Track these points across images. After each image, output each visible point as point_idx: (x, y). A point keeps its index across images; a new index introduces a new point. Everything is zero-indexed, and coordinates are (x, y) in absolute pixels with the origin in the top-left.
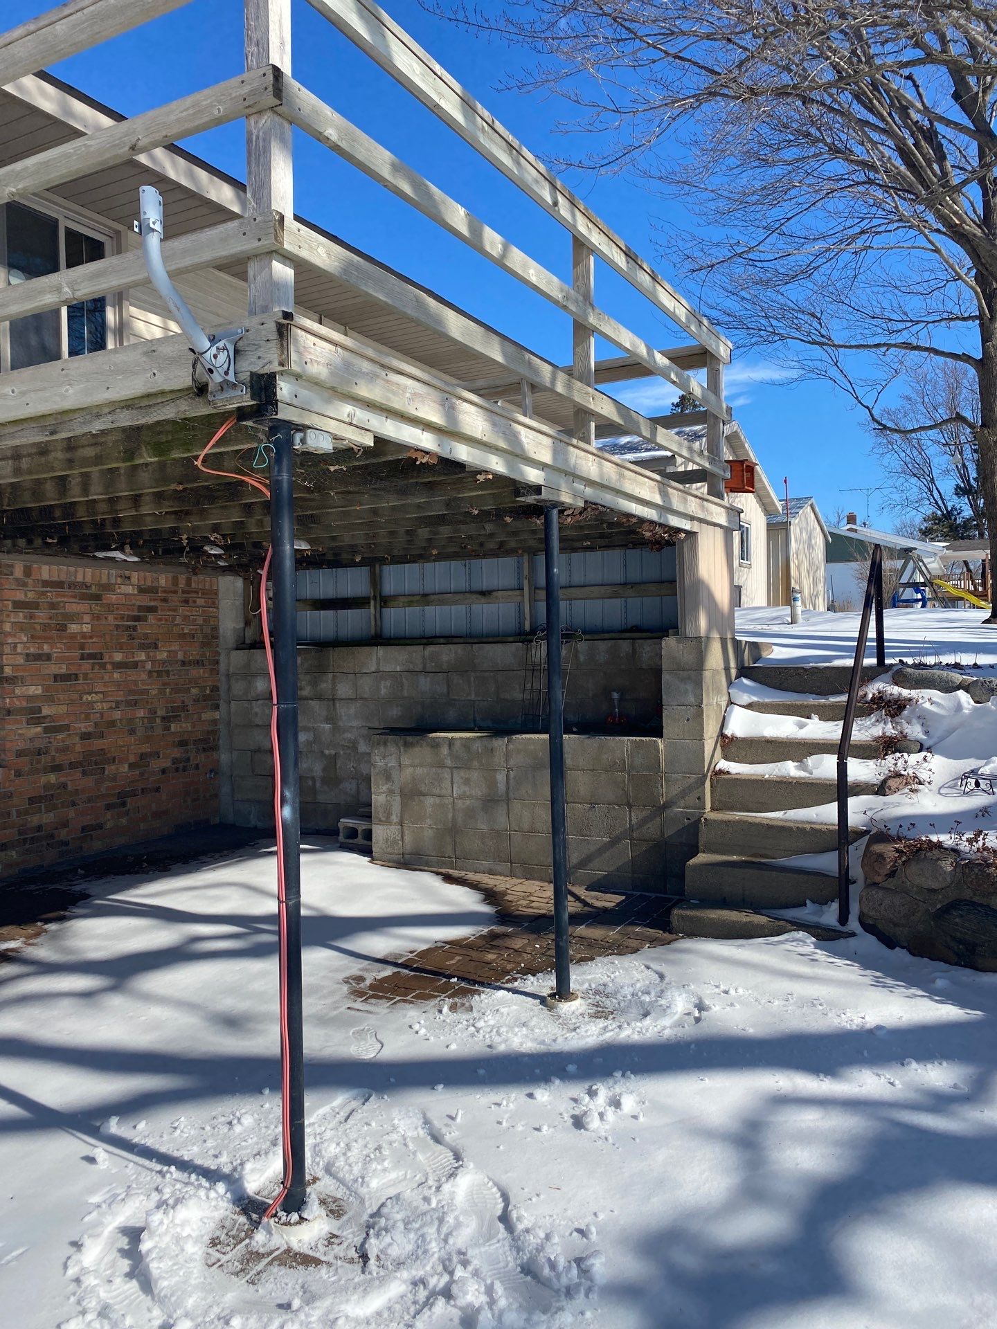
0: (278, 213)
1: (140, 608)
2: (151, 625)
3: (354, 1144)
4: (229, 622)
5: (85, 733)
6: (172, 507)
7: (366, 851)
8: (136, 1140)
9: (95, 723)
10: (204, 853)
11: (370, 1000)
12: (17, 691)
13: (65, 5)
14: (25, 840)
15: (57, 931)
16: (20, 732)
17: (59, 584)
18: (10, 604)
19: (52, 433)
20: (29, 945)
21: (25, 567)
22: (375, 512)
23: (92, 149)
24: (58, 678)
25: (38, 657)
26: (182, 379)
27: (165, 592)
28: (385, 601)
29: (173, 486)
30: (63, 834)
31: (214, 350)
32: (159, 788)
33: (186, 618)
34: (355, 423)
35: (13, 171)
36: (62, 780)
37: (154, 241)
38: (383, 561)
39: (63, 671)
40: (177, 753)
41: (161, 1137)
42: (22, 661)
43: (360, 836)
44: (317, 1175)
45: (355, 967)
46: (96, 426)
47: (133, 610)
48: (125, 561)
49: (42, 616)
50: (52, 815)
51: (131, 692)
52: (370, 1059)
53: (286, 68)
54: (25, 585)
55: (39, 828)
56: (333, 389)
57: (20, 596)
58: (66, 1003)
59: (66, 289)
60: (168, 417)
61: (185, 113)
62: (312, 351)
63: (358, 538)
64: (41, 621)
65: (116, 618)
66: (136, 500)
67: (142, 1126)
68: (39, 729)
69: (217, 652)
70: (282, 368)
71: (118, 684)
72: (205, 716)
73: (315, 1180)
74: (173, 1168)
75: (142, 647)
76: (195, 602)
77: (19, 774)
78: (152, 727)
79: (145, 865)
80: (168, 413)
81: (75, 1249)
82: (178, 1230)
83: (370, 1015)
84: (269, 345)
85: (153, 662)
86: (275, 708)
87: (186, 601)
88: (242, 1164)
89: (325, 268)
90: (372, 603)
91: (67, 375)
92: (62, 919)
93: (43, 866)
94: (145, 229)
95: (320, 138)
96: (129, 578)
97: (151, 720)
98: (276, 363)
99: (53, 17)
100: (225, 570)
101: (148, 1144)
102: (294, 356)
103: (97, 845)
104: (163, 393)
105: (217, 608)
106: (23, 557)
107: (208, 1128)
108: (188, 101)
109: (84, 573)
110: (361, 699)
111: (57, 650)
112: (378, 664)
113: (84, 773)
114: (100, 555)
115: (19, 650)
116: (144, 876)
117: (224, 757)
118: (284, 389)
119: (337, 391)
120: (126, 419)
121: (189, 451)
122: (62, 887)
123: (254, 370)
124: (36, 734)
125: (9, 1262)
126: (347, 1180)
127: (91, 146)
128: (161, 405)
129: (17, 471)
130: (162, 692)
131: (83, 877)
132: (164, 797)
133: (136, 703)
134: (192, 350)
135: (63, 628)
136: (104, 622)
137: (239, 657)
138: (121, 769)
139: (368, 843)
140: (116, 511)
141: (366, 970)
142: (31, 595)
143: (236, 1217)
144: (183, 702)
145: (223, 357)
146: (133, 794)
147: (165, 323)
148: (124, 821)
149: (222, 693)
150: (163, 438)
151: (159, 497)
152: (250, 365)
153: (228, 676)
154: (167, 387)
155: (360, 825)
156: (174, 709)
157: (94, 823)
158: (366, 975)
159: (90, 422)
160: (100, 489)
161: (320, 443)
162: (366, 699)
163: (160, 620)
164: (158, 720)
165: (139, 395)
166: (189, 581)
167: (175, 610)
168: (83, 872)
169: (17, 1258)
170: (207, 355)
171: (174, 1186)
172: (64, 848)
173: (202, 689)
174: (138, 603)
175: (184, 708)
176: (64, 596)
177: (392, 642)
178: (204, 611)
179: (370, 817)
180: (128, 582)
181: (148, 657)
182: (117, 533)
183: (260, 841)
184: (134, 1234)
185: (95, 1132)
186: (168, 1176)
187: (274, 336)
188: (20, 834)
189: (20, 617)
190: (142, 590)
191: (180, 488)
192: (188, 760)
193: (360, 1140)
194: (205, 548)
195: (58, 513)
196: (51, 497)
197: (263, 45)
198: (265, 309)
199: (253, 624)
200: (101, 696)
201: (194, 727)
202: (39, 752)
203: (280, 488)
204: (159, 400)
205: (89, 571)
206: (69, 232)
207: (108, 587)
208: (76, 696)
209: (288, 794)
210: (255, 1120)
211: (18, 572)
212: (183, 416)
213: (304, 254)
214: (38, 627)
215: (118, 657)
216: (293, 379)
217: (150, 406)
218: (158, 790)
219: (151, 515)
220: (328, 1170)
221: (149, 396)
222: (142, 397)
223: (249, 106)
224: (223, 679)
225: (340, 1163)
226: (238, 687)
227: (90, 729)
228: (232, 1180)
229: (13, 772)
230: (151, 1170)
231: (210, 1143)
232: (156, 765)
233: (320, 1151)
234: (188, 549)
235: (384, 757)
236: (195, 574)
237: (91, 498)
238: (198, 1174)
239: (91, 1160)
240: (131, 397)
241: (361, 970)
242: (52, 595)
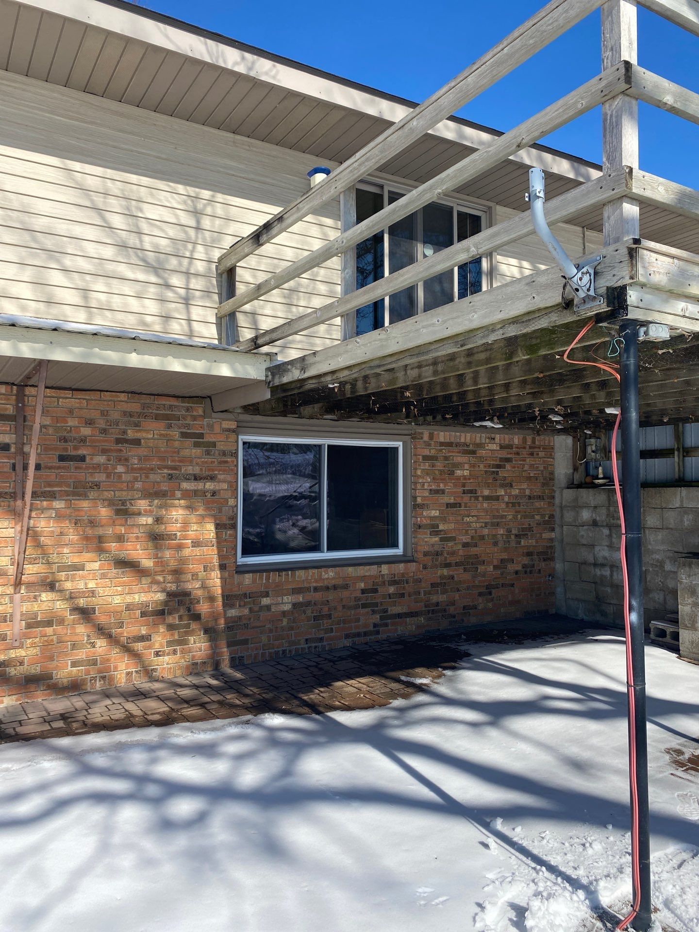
0: (628, 167)
1: (501, 459)
2: (507, 472)
3: (688, 889)
4: (562, 467)
5: (465, 543)
6: (532, 389)
7: (674, 648)
8: (515, 839)
9: (472, 537)
10: (547, 634)
11: (690, 771)
12: (424, 513)
13: (474, 63)
14: (429, 611)
15: (451, 676)
16: (426, 540)
17: (450, 444)
18: (421, 457)
19: (462, 346)
20: (435, 683)
21: (430, 433)
22: (688, 383)
23: (490, 154)
24: (449, 506)
25: (437, 492)
26: (555, 297)
27: (517, 448)
28: (687, 452)
29: (536, 375)
30: (452, 610)
31: (580, 275)
32: (514, 584)
33: (531, 466)
34: (687, 315)
35: (440, 179)
36: (451, 573)
37: (539, 205)
38: (686, 420)
39: (452, 501)
40: (526, 560)
41: (533, 842)
42: (427, 494)
43: (668, 637)
44: (658, 907)
45: (675, 742)
46: (491, 339)
47: (496, 461)
48: (493, 427)
49: (439, 465)
50: (445, 596)
51: (494, 517)
52: (695, 821)
53: (634, 60)
54: (429, 445)
55: (437, 604)
56: (670, 292)
57: (426, 452)
58: (461, 727)
59: (473, 249)
60: (543, 326)
61: (556, 113)
62: (655, 265)
63: (669, 404)
64: (439, 468)
65: (485, 467)
66: (507, 387)
67: (519, 829)
68: (437, 539)
69: (553, 490)
70: (631, 281)
71: (486, 510)
72: (545, 536)
73: (656, 910)
74: (544, 869)
75: (502, 486)
76: (538, 454)
77: (425, 567)
78: (509, 542)
79: (506, 638)
80: (543, 323)
81: (480, 909)
82: (552, 917)
83: (691, 784)
84: (622, 265)
85: (510, 496)
86: (624, 537)
87: (532, 454)
88: (596, 880)
89: (664, 201)
90: (676, 453)
91: (473, 306)
92: (453, 668)
93: (439, 630)
94: (534, 197)
95: (660, 105)
96: (494, 439)
97: (508, 536)
98: (627, 278)
99: (466, 73)
100: (559, 431)
101: (524, 845)
102: (641, 271)
103: (473, 620)
104: (539, 310)
105: (553, 459)
106: (429, 427)
107: (567, 844)
108: (560, 102)
109: (465, 436)
110: (667, 528)
111: (449, 487)
112: (682, 502)
113: (465, 570)
114: (477, 424)
115: (426, 487)
116: (505, 646)
117: (559, 566)
118: (632, 296)
119: (673, 293)
120: (512, 331)
121: (552, 349)
122: (453, 646)
123: (609, 285)
124: (436, 541)
125: (438, 904)
126: (684, 917)
127: (490, 151)
128: (538, 319)
129: (435, 373)
130: (515, 517)
131: (466, 641)
132: (517, 591)
133: (498, 524)
134: (564, 277)
135: (452, 473)
136: (477, 469)
137: (569, 494)
138: (488, 569)
139: (676, 643)
140: (494, 395)
141: (685, 746)
142: (433, 452)
143: (594, 921)
144: (530, 525)
145: (586, 278)
146: (496, 587)
147: (520, 263)
148: (490, 605)
149: (557, 519)
150: (534, 342)
151: (523, 383)
152: (607, 281)
153: (562, 508)
154: (542, 305)
155: (669, 628)
156: (523, 529)
157: (471, 604)
158: (684, 749)
159: (488, 335)
160: (485, 380)
161: (660, 333)
162: (671, 529)
163: (514, 467)
164: (513, 537)
165: (522, 313)
166: (534, 441)
167: (524, 460)
168: (465, 637)
169: (443, 902)
170: (575, 279)
171: (546, 882)
172: (453, 619)
173: (543, 516)
174: (500, 456)
175: (530, 529)
176: (453, 452)
177: (693, 484)
178: (544, 461)
179: (678, 622)
180: (493, 442)
181: (506, 493)
182: (492, 409)
183: (586, 630)
184: (520, 911)
185: (487, 826)
186: (541, 873)
187: (626, 258)
188: (426, 607)
189: (427, 466)
190: (502, 447)
191: (541, 375)
192: (533, 566)
193: (693, 887)
194: (550, 416)
195: (455, 398)
196: (453, 388)
197: (616, 49)
198: (617, 240)
199: (580, 470)
200: (475, 518)
201: (537, 542)
202: (437, 554)
203: (628, 370)
204: (537, 315)
205: (469, 435)
206: (460, 214)
207: (480, 445)
208: (460, 518)
209: (634, 603)
210: (603, 848)
211: (426, 437)
212: (554, 325)
213: (648, 194)
214: (437, 472)
215: (486, 492)
216: (639, 288)
217: (529, 320)
218: (513, 585)
219: (517, 396)
220: (667, 903)
221: (529, 313)
222: (524, 314)
223: (605, 95)
224: (558, 510)
225: (677, 902)
226: (569, 516)
227: (469, 540)
228: (590, 892)
229: (421, 566)
230: (527, 865)
231: (569, 857)
232: (512, 568)
233: (659, 887)
234: (539, 418)
235: (689, 576)
236: (539, 435)
237: (479, 387)
238: (563, 879)
239: (486, 846)
240: (516, 315)
241: (680, 744)
242: (445, 451)
